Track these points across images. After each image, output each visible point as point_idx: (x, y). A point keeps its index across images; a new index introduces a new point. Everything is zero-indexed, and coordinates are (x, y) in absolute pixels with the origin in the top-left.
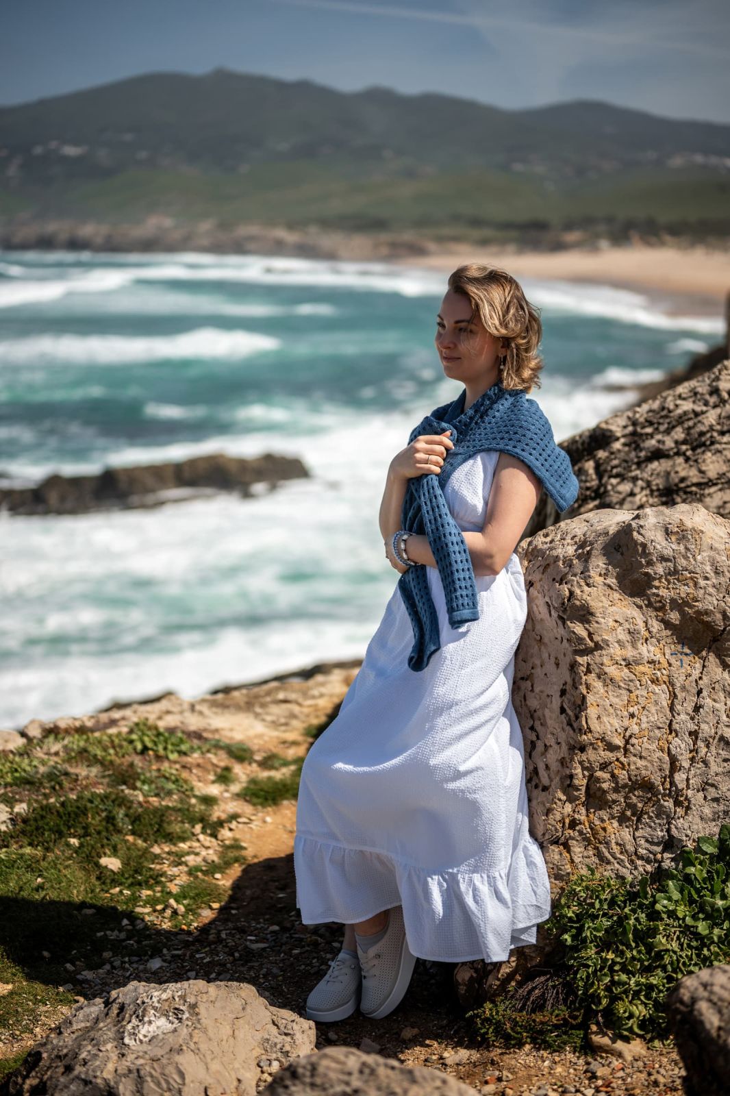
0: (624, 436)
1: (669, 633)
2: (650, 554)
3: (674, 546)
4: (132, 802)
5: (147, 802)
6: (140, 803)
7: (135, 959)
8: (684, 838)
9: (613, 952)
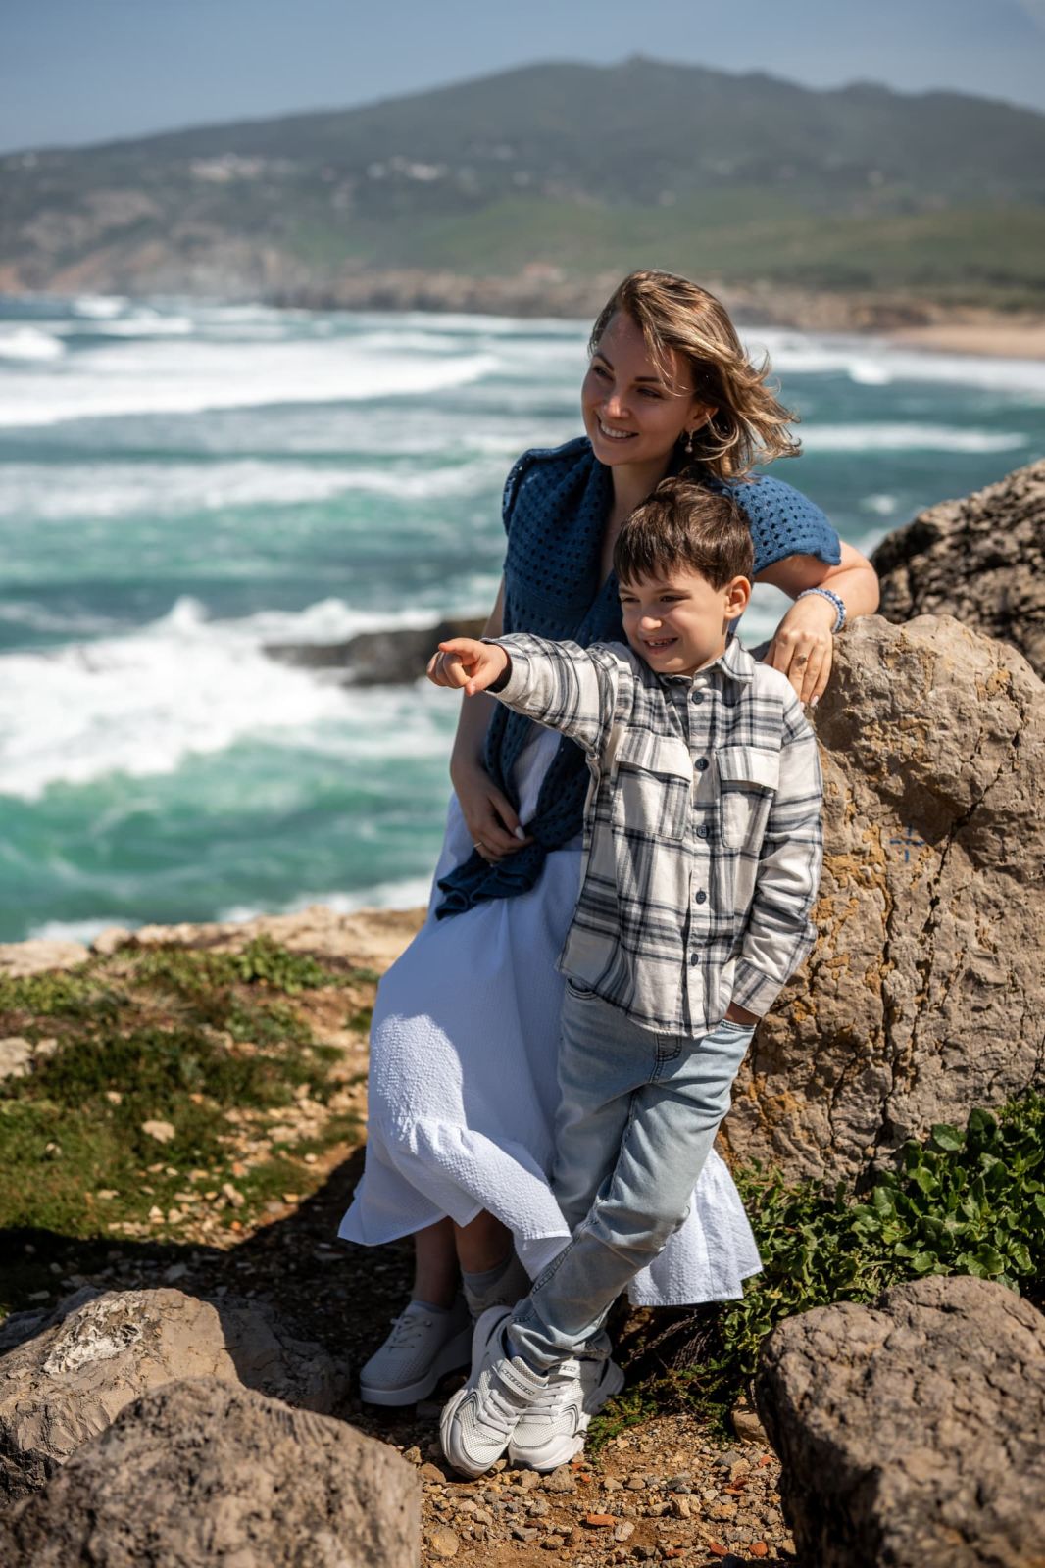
0: (952, 534)
1: (888, 808)
2: (855, 685)
3: (892, 675)
4: (211, 1047)
5: (235, 1049)
6: (225, 1051)
7: (152, 1263)
8: (909, 1125)
9: (782, 1290)
